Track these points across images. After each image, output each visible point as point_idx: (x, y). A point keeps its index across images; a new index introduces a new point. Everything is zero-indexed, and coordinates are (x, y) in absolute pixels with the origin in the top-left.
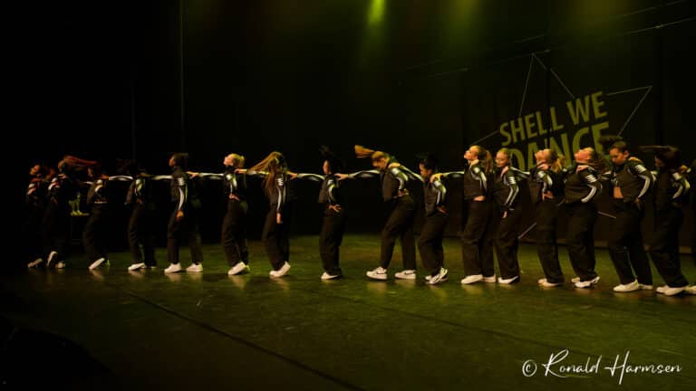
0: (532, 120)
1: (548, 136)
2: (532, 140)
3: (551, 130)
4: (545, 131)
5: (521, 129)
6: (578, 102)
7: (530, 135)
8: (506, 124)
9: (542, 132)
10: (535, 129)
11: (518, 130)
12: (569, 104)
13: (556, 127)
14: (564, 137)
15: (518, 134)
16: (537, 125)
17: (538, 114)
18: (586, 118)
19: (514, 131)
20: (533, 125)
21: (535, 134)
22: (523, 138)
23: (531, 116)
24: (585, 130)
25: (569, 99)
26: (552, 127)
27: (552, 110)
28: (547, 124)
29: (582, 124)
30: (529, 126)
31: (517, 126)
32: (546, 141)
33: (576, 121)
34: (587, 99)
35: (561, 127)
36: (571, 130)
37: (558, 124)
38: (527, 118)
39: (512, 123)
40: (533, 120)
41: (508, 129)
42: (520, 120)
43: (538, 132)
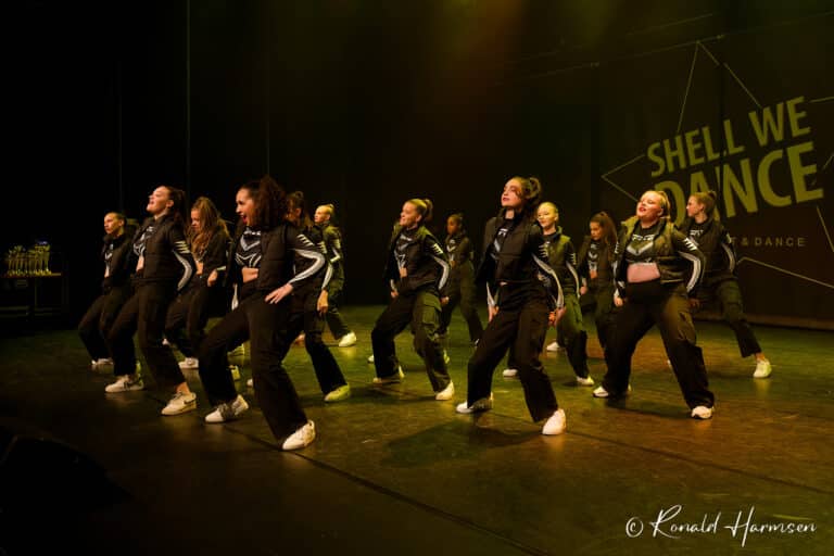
0: (696, 140)
1: (720, 162)
2: (697, 168)
3: (725, 153)
4: (717, 156)
5: (680, 152)
6: (767, 113)
7: (694, 161)
8: (657, 145)
9: (712, 156)
10: (701, 153)
11: (674, 154)
12: (753, 116)
13: (733, 150)
14: (745, 164)
15: (676, 160)
16: (703, 145)
17: (706, 130)
18: (779, 136)
19: (669, 155)
20: (698, 146)
21: (701, 160)
22: (683, 165)
23: (696, 132)
24: (777, 154)
25: (754, 108)
26: (727, 148)
27: (727, 124)
28: (720, 145)
29: (772, 145)
30: (692, 148)
31: (674, 148)
32: (718, 170)
33: (763, 141)
34: (780, 107)
35: (740, 149)
36: (755, 154)
37: (736, 145)
38: (689, 136)
39: (666, 143)
40: (698, 139)
41: (660, 152)
42: (678, 139)
43: (706, 157)
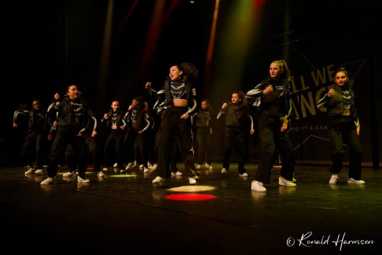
1: (299, 94)
3: (301, 90)
4: (298, 91)
6: (318, 72)
9: (295, 91)
12: (313, 73)
13: (304, 88)
14: (310, 94)
18: (324, 81)
24: (323, 89)
25: (312, 70)
26: (302, 87)
27: (302, 78)
28: (299, 86)
29: (321, 85)
32: (298, 97)
33: (317, 84)
34: (324, 69)
35: (308, 88)
36: (314, 90)
37: (306, 86)
43: (293, 92)
